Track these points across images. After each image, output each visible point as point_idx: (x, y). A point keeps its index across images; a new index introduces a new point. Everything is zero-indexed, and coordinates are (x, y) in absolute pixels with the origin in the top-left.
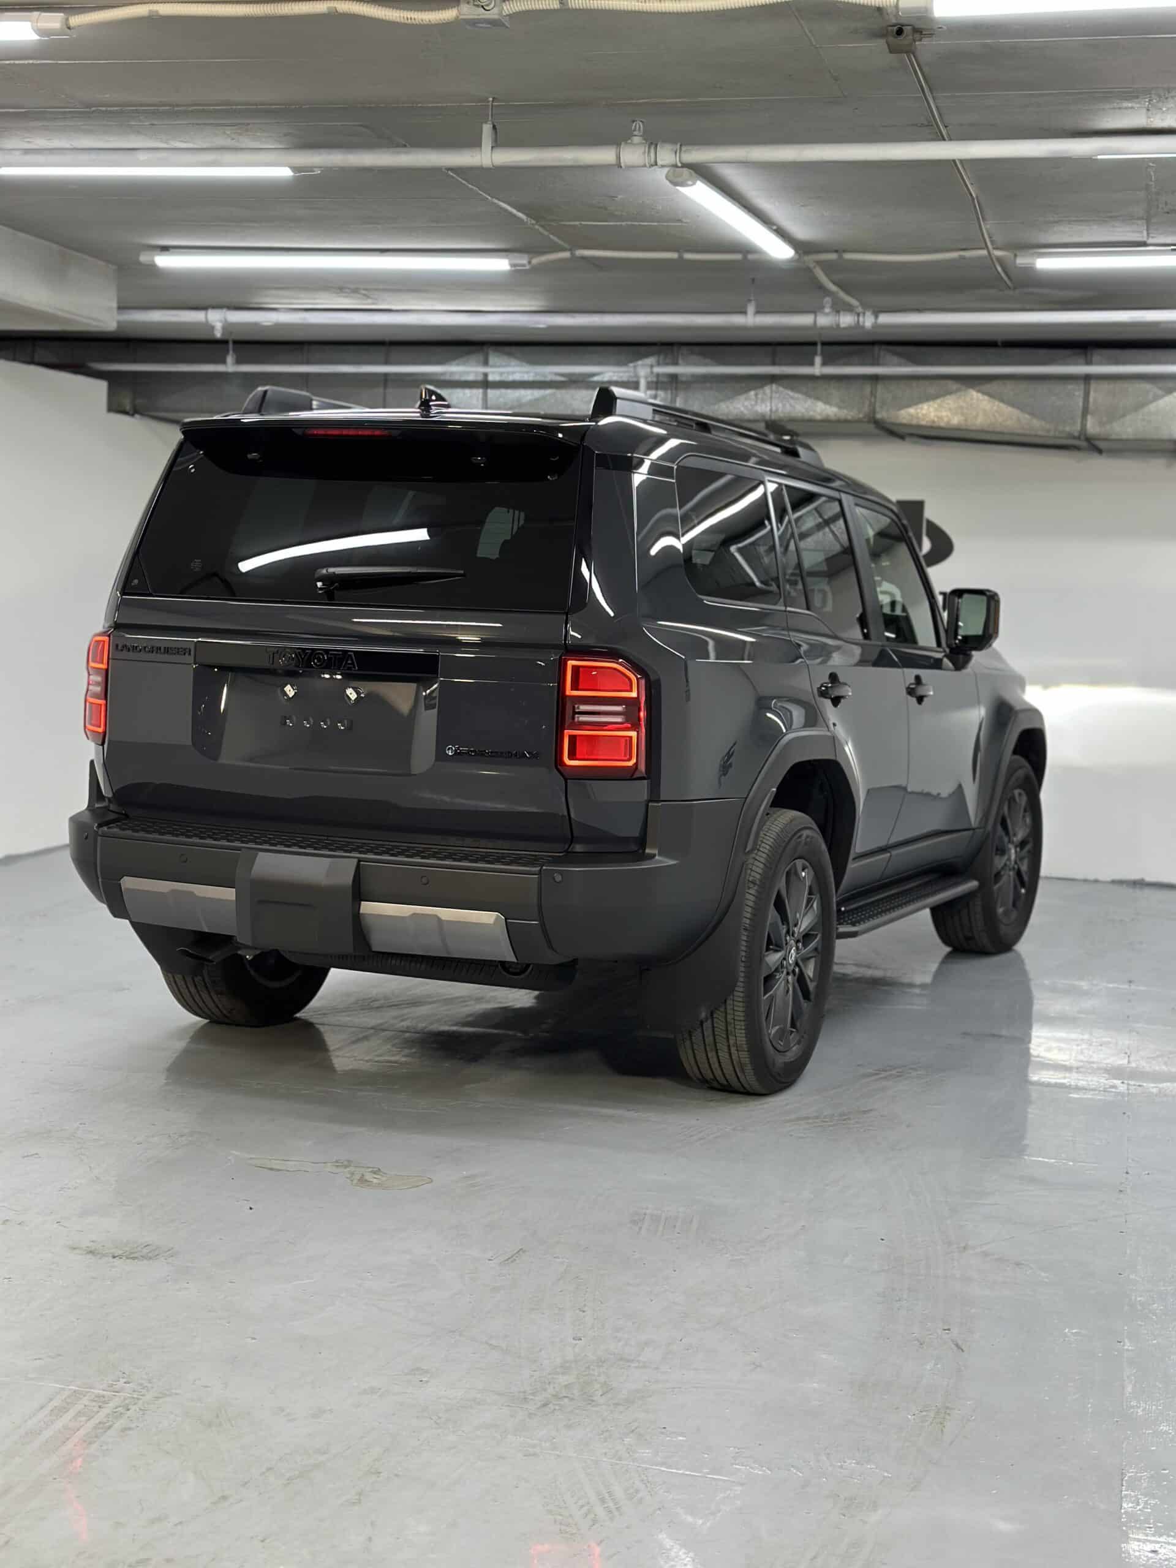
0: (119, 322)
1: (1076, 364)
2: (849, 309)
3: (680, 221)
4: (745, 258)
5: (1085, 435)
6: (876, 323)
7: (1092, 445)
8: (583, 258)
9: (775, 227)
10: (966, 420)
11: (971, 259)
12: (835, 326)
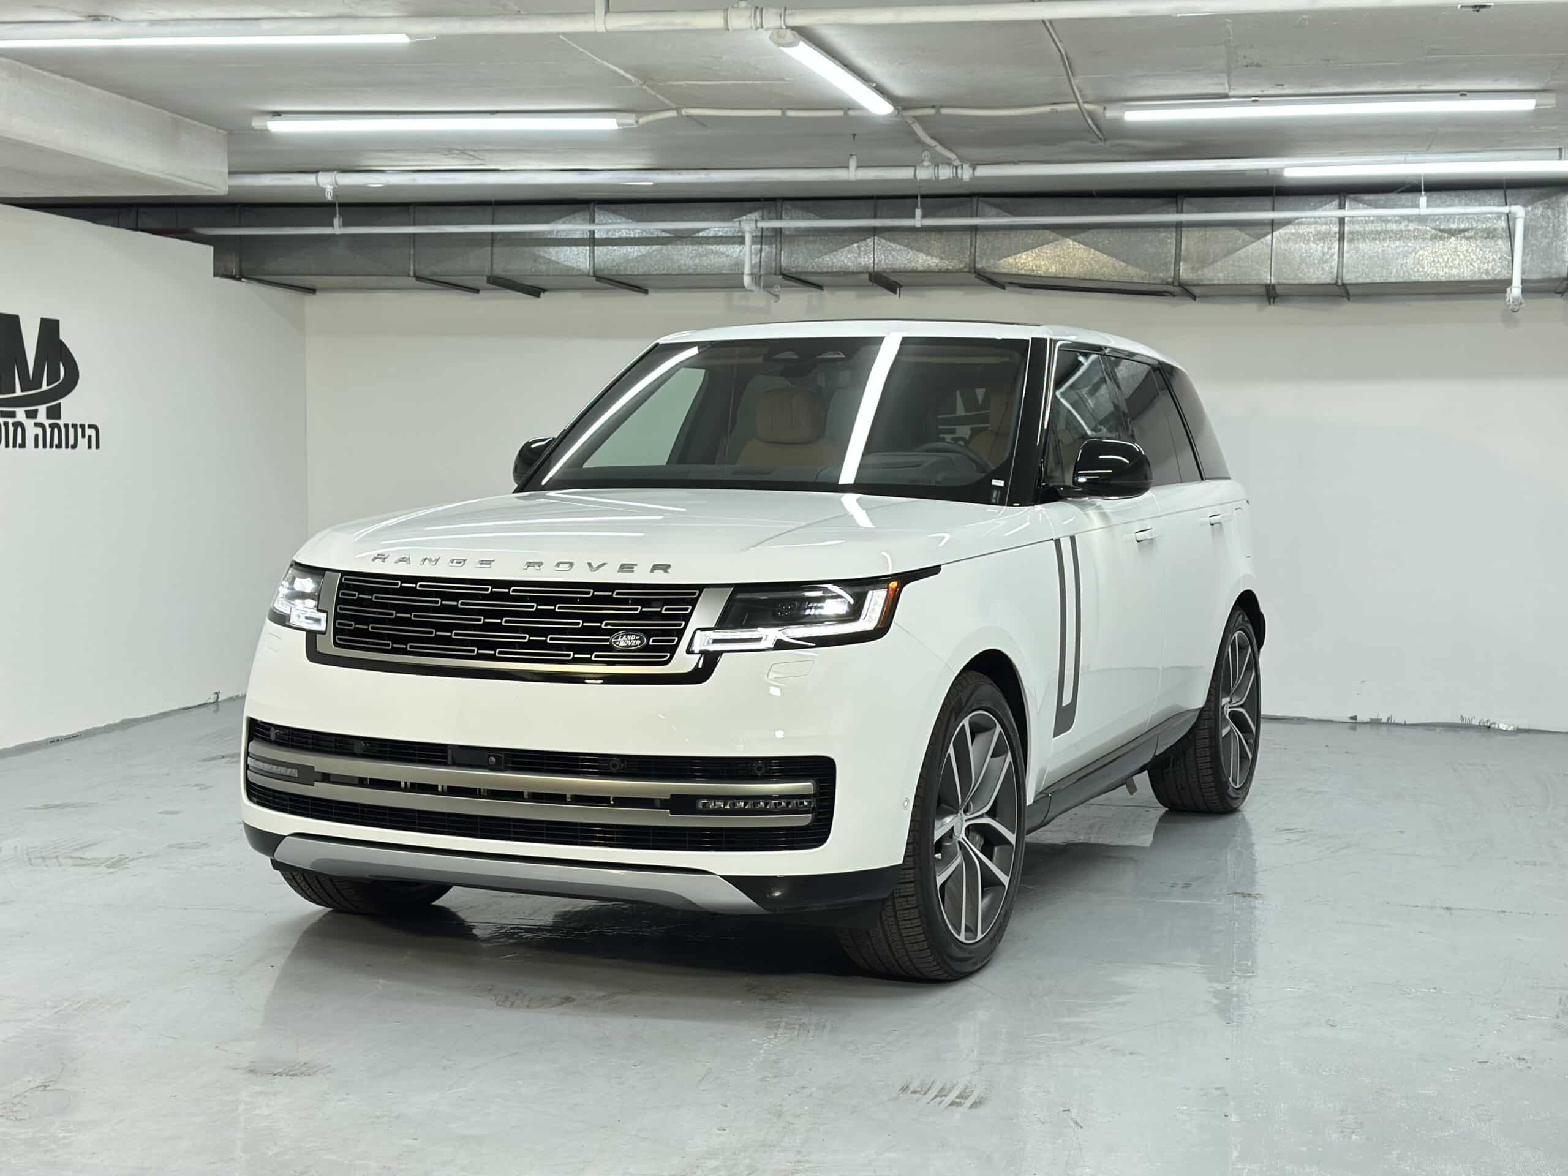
0: (230, 187)
1: (1168, 213)
2: (949, 163)
3: (783, 80)
4: (846, 113)
5: (1179, 279)
6: (973, 174)
7: (1185, 291)
8: (690, 117)
9: (874, 85)
10: (1063, 268)
11: (1063, 112)
12: (934, 179)
